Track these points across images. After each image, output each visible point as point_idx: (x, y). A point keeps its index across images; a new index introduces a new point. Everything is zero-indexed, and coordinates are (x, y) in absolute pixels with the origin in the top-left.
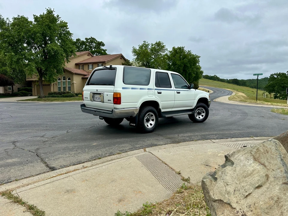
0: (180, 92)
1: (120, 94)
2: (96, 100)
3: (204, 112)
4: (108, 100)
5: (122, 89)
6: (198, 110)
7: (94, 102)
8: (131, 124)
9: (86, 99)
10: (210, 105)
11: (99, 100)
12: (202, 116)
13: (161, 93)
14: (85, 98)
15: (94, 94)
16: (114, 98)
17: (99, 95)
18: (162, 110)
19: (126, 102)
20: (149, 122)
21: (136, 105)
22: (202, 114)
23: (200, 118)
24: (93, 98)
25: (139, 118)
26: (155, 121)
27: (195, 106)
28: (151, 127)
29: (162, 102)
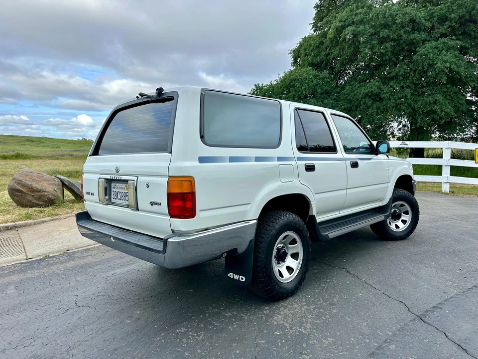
0: (359, 162)
1: (191, 181)
2: (117, 201)
4: (152, 204)
5: (197, 163)
7: (110, 207)
8: (231, 275)
9: (90, 197)
11: (123, 202)
12: (404, 222)
13: (313, 169)
16: (171, 197)
17: (123, 185)
18: (319, 219)
19: (212, 208)
20: (285, 262)
21: (245, 212)
22: (404, 217)
23: (399, 228)
24: (106, 195)
25: (257, 253)
26: (302, 258)
27: (390, 199)
28: (290, 278)
29: (317, 196)
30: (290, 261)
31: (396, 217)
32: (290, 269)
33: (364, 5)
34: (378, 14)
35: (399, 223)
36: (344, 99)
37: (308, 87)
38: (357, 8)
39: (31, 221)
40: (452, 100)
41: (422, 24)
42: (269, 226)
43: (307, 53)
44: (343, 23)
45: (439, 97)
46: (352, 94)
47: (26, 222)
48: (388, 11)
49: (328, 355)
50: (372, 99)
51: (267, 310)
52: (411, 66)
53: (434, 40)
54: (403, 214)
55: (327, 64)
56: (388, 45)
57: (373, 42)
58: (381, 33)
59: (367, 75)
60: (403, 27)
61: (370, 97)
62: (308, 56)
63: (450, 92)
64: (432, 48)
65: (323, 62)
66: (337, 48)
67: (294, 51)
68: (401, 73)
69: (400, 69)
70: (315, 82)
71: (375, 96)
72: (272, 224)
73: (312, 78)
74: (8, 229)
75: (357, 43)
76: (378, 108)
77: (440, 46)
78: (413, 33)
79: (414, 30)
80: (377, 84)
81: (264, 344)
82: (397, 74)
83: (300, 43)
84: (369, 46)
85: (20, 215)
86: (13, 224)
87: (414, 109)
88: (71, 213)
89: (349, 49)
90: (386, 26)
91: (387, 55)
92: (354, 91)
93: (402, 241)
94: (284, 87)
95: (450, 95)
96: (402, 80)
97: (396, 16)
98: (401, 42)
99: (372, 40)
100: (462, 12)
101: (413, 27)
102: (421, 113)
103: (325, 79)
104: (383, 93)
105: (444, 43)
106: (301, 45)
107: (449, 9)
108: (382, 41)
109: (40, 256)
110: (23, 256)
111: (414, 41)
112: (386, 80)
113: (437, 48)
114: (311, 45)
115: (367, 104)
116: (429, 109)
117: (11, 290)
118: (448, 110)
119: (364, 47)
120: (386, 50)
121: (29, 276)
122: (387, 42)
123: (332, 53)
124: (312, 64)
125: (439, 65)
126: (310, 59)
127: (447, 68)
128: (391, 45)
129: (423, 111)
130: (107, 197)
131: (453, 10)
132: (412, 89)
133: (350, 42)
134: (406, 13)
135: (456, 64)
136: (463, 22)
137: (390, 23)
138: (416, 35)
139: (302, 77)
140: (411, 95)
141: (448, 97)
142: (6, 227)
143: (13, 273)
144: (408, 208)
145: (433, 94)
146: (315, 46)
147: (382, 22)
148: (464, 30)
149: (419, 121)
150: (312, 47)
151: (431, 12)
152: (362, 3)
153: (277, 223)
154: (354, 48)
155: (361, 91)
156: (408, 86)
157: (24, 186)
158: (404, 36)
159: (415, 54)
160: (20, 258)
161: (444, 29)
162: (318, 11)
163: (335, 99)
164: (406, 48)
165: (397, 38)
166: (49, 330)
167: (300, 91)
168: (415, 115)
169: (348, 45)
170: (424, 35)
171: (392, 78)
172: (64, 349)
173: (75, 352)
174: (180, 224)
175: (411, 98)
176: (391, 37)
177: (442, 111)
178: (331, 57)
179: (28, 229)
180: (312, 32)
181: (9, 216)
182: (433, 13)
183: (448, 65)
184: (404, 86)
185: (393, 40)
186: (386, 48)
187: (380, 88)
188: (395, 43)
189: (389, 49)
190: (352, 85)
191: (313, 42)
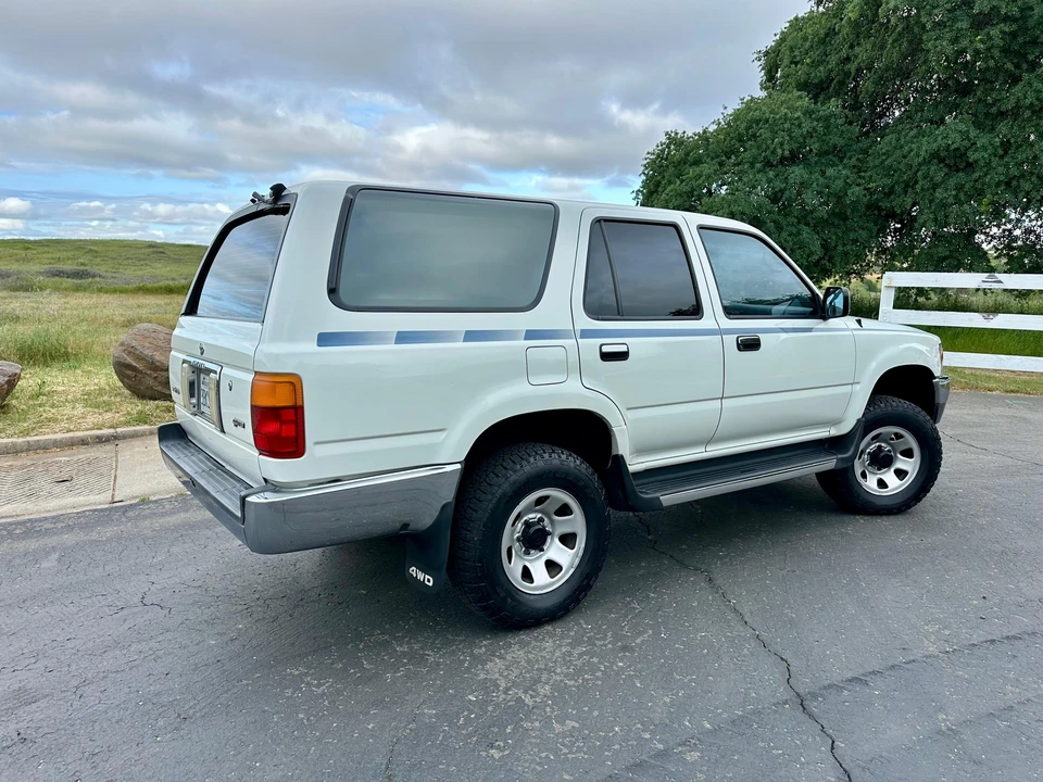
1: (294, 383)
3: (908, 453)
4: (236, 424)
5: (313, 347)
6: (873, 439)
8: (413, 570)
9: (177, 397)
10: (944, 404)
12: (901, 474)
13: (622, 356)
14: (176, 390)
18: (635, 464)
20: (543, 550)
21: (429, 448)
22: (901, 463)
23: (886, 487)
24: (192, 395)
25: (465, 532)
26: (583, 545)
27: (859, 420)
28: (553, 583)
29: (630, 415)
30: (555, 551)
31: (881, 461)
32: (552, 567)
35: (889, 477)
36: (875, 167)
37: (788, 138)
39: (146, 427)
42: (497, 476)
43: (795, 57)
46: (898, 153)
47: (138, 428)
49: (543, 755)
50: (948, 166)
54: (899, 456)
55: (842, 84)
56: (995, 32)
57: (959, 25)
61: (942, 160)
62: (796, 63)
65: (833, 78)
67: (767, 54)
68: (1028, 101)
70: (807, 126)
71: (955, 157)
72: (504, 471)
73: (799, 118)
74: (100, 440)
75: (916, 30)
76: (959, 188)
80: (962, 127)
81: (431, 717)
83: (782, 33)
84: (948, 36)
85: (129, 413)
86: (112, 431)
89: (896, 45)
91: (992, 57)
92: (901, 147)
94: (732, 139)
96: (1029, 120)
98: (1031, 23)
99: (955, 20)
103: (832, 120)
104: (976, 151)
106: (783, 40)
108: (980, 22)
109: (136, 497)
110: (107, 496)
112: (987, 119)
114: (805, 39)
115: (932, 179)
117: (50, 563)
119: (936, 40)
120: (989, 44)
121: (94, 536)
122: (993, 25)
123: (856, 57)
124: (803, 86)
126: (801, 72)
128: (1003, 32)
130: (194, 401)
139: (777, 114)
142: (98, 437)
143: (70, 528)
146: (816, 39)
150: (808, 43)
153: (515, 471)
154: (910, 42)
157: (139, 358)
160: (99, 499)
163: (854, 167)
165: (1018, 15)
166: (70, 645)
167: (768, 148)
169: (894, 36)
171: (1002, 114)
172: (75, 682)
173: (87, 690)
174: (280, 469)
176: (1003, 11)
178: (852, 67)
179: (136, 443)
181: (108, 415)
185: (1007, 19)
186: (990, 38)
187: (968, 138)
188: (1014, 27)
189: (998, 42)
190: (899, 132)
191: (809, 31)
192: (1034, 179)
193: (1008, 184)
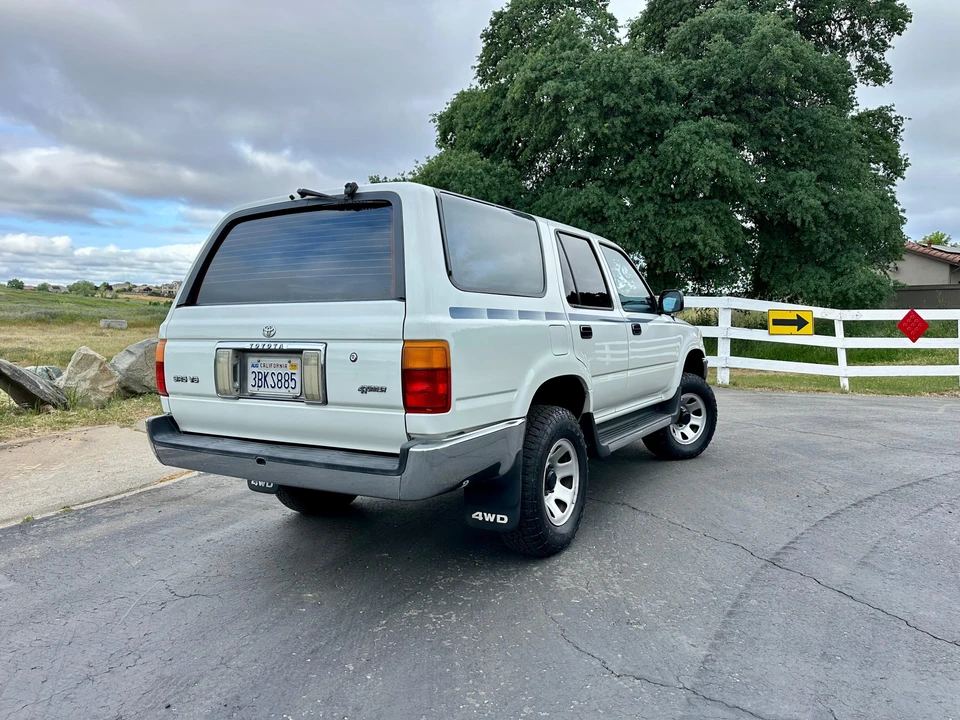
0: (641, 325)
1: (443, 347)
2: (263, 391)
3: (698, 413)
4: (363, 390)
5: (448, 319)
7: (242, 402)
8: (478, 515)
9: (189, 386)
11: (283, 392)
12: (694, 428)
14: (178, 379)
15: (241, 353)
16: (408, 376)
17: (283, 361)
18: (599, 418)
19: (471, 395)
20: (553, 491)
21: (510, 405)
22: (695, 420)
23: (687, 438)
24: (235, 380)
26: (578, 485)
27: (678, 388)
28: (564, 517)
29: (598, 380)
30: (560, 491)
32: (561, 504)
33: (575, 44)
34: (599, 64)
35: (687, 430)
37: (473, 189)
38: (563, 47)
40: (721, 226)
41: (673, 88)
42: (540, 430)
43: (468, 122)
44: (537, 73)
45: (700, 220)
46: (555, 206)
48: (616, 61)
50: (589, 219)
51: (537, 571)
52: (655, 162)
53: (691, 118)
54: (692, 415)
55: (505, 147)
56: (617, 122)
57: (590, 114)
58: (605, 98)
59: (579, 174)
60: (641, 90)
61: (585, 215)
62: (470, 128)
63: (718, 212)
64: (689, 132)
65: (498, 142)
66: (527, 119)
67: (441, 118)
68: (637, 174)
69: (638, 167)
70: (487, 180)
71: (594, 212)
72: (543, 426)
73: (481, 173)
77: (703, 130)
78: (658, 104)
79: (659, 97)
80: (598, 191)
82: (631, 174)
83: (452, 103)
84: (583, 121)
87: (659, 240)
88: (31, 435)
90: (612, 87)
91: (616, 140)
92: (556, 203)
93: (693, 460)
95: (718, 217)
97: (630, 70)
98: (639, 117)
99: (588, 109)
100: (737, 72)
101: (658, 92)
102: (671, 246)
103: (506, 177)
104: (608, 209)
105: (709, 126)
106: (455, 107)
107: (715, 67)
108: (607, 113)
111: (661, 118)
112: (613, 185)
113: (697, 133)
114: (475, 109)
116: (684, 240)
118: (716, 244)
119: (576, 122)
120: (614, 130)
121: (20, 555)
122: (615, 116)
123: (515, 127)
124: (477, 146)
125: (699, 163)
126: (475, 134)
127: (713, 170)
128: (622, 123)
129: (674, 244)
130: (237, 385)
131: (722, 70)
132: (656, 204)
133: (550, 110)
134: (647, 67)
135: (728, 163)
136: (739, 91)
137: (620, 83)
138: (663, 108)
139: (463, 169)
140: (655, 215)
141: (715, 220)
144: (700, 404)
145: (691, 214)
146: (484, 111)
147: (607, 79)
148: (740, 106)
149: (667, 261)
150: (478, 112)
151: (686, 69)
152: (570, 40)
153: (548, 426)
155: (569, 203)
156: (651, 199)
158: (645, 108)
159: (661, 142)
161: (708, 101)
162: (488, 45)
164: (647, 129)
165: (631, 111)
166: (154, 638)
168: (662, 250)
170: (676, 109)
171: (622, 182)
174: (425, 423)
175: (655, 221)
176: (623, 107)
177: (705, 245)
180: (476, 83)
182: (689, 71)
183: (713, 164)
184: (644, 197)
185: (625, 113)
186: (614, 126)
187: (602, 199)
188: (629, 120)
189: (619, 129)
190: (553, 192)
191: (478, 103)
192: (646, 231)
193: (631, 235)
